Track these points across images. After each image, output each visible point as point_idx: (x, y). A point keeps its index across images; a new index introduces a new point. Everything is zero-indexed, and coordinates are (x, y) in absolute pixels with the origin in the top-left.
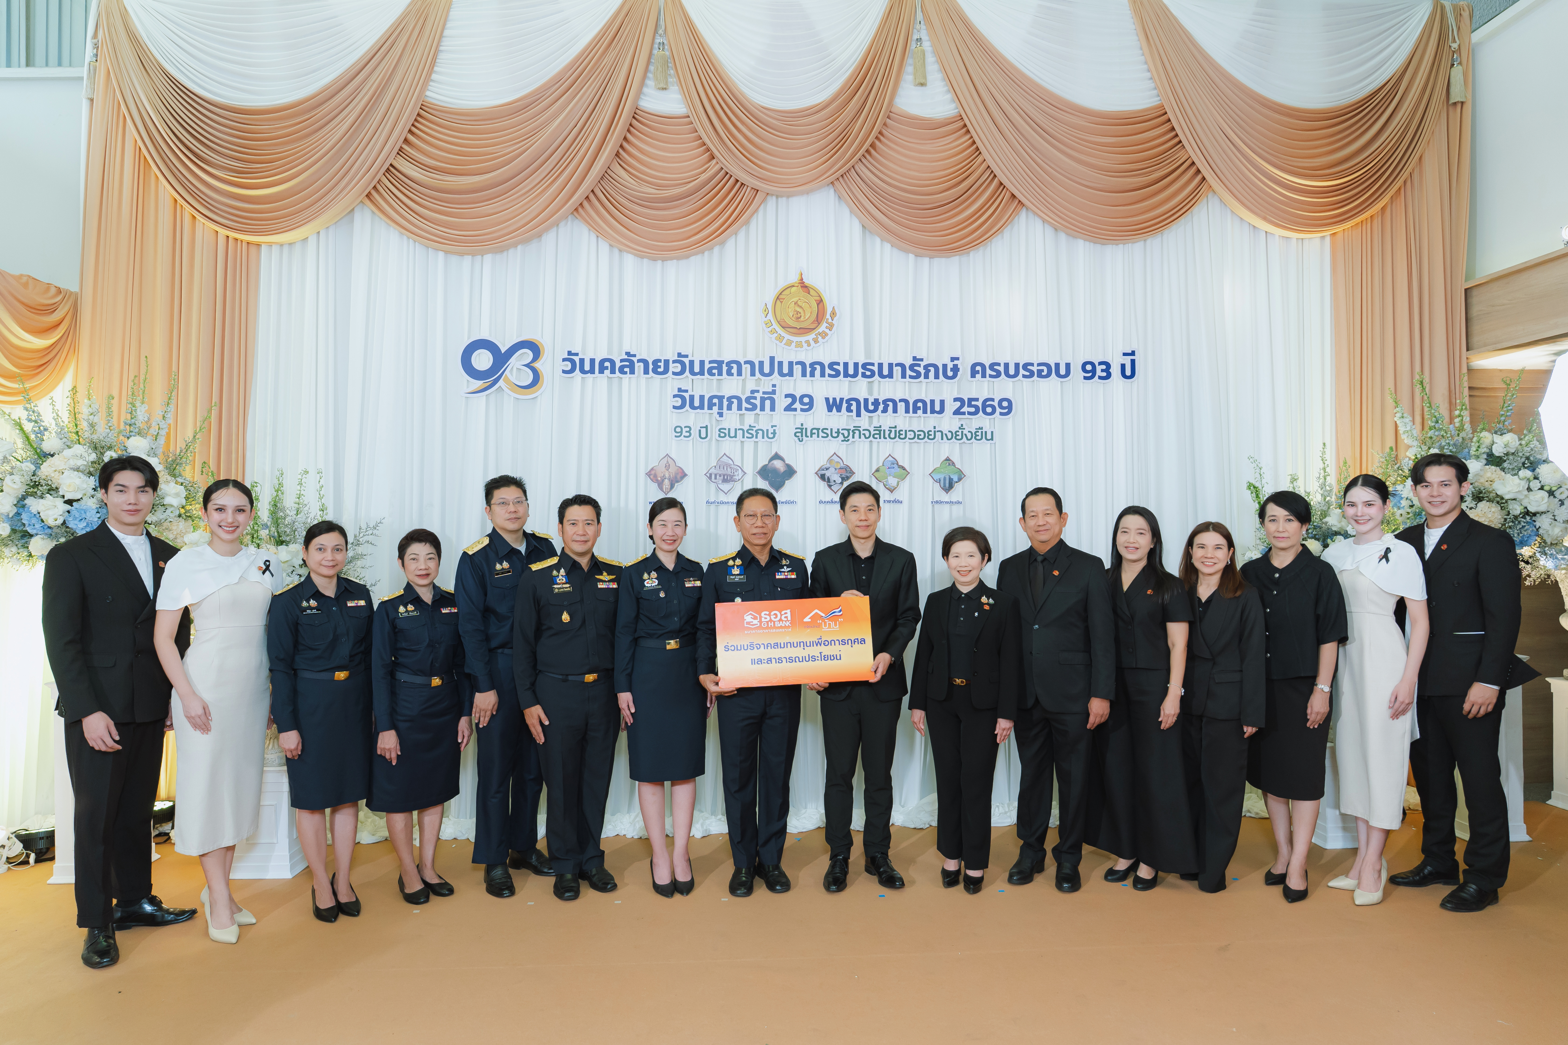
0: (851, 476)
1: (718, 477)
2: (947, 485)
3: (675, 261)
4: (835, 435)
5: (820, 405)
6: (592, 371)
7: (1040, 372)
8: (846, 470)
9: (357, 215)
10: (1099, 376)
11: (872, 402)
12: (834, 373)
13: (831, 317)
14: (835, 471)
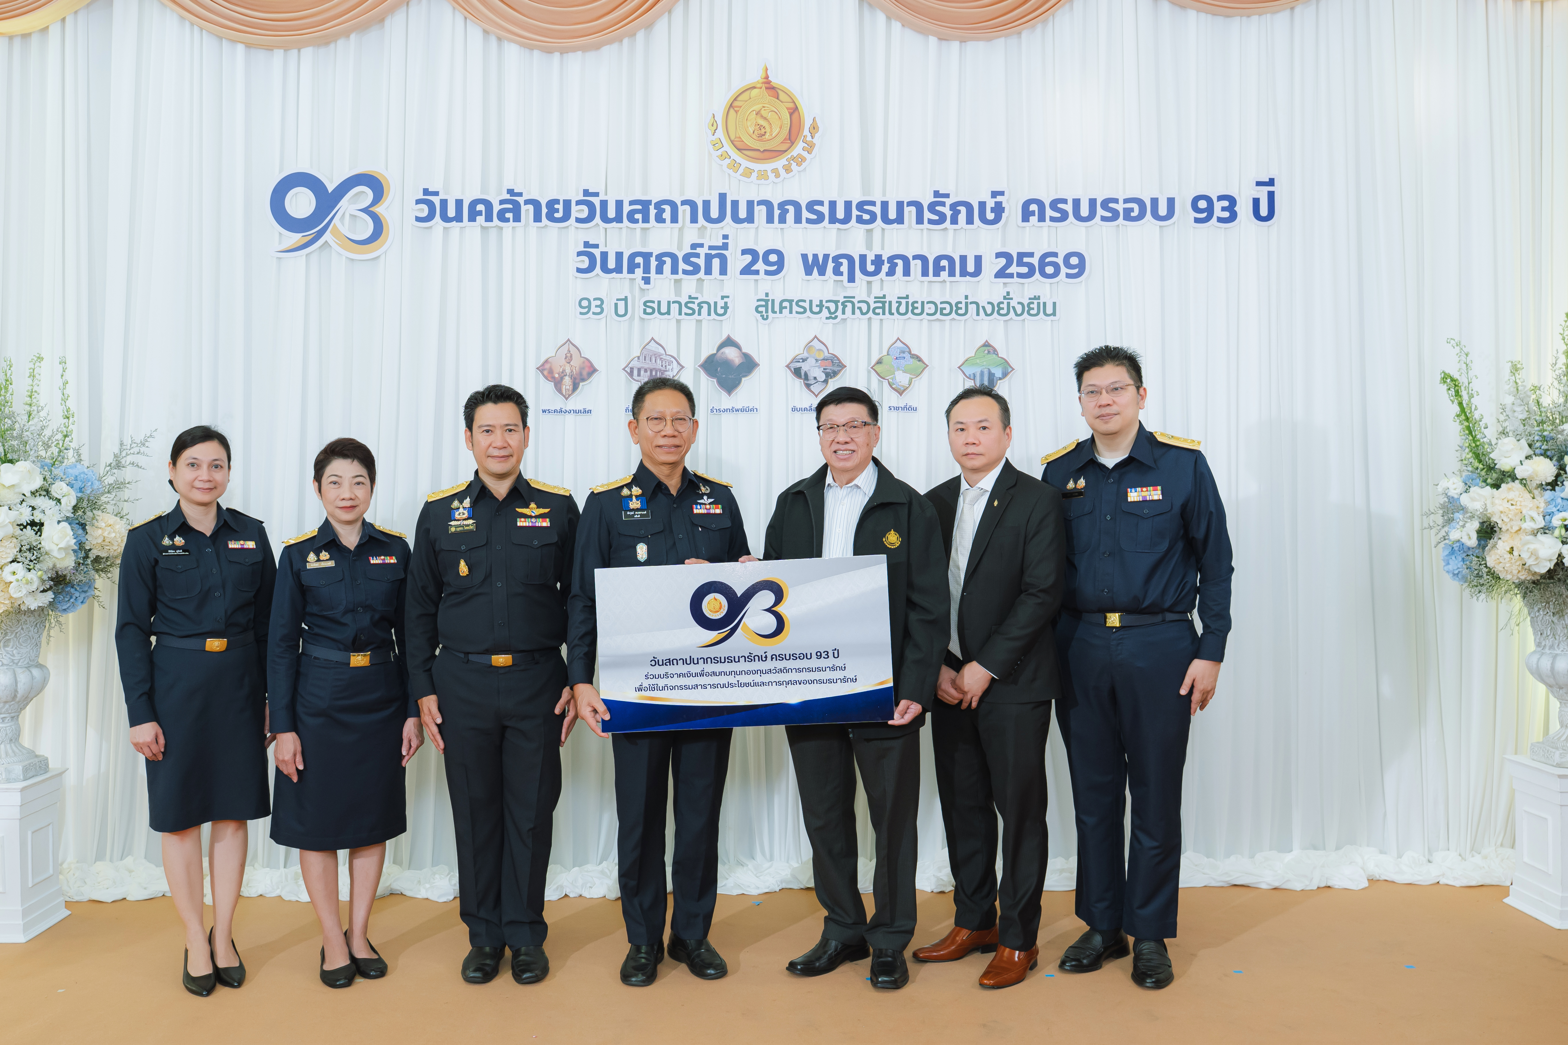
0: (840, 371)
1: (642, 372)
2: (986, 383)
3: (580, 53)
4: (816, 309)
5: (794, 266)
6: (458, 218)
7: (1128, 211)
8: (833, 362)
10: (1218, 217)
11: (871, 260)
12: (814, 217)
13: (811, 134)
14: (818, 364)
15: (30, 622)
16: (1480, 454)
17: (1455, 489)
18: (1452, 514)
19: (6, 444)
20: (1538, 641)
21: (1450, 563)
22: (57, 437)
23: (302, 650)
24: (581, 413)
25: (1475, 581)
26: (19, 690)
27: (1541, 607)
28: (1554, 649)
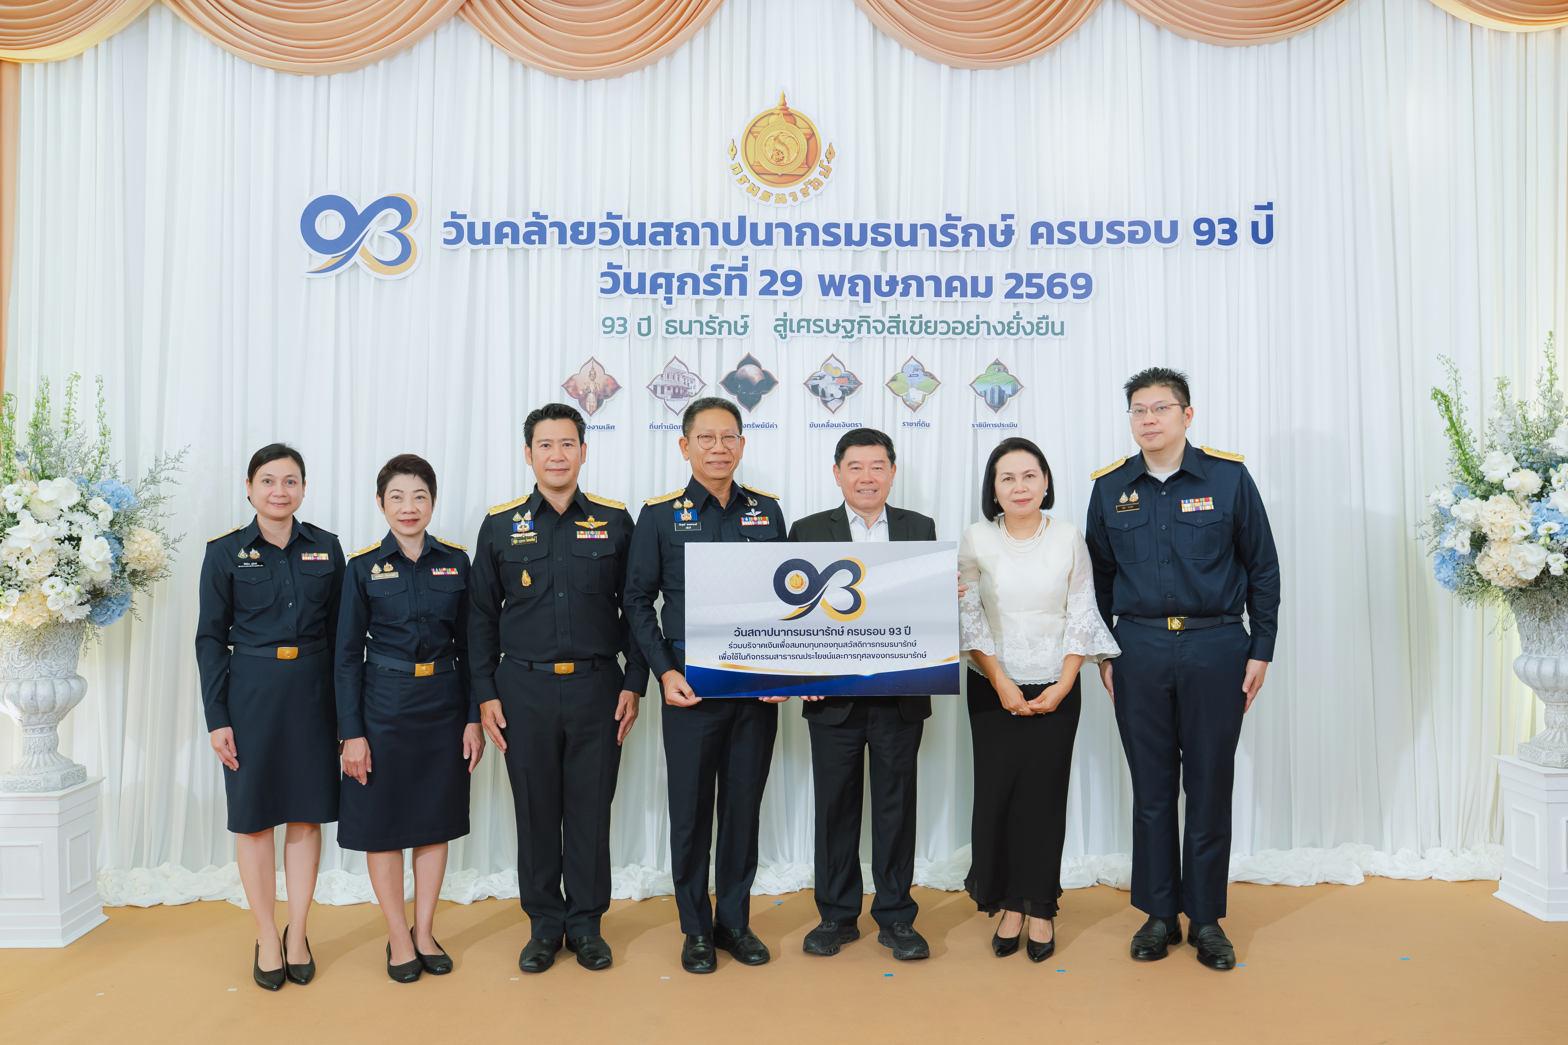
0: (856, 388)
1: (666, 390)
2: (996, 400)
3: (603, 80)
4: (832, 329)
5: (811, 285)
6: (486, 240)
7: (1133, 234)
8: (849, 380)
9: (153, 20)
10: (1219, 239)
11: (886, 281)
12: (831, 239)
13: (828, 159)
14: (835, 381)
15: (68, 635)
16: (1470, 467)
17: (1446, 501)
18: (1443, 524)
19: (44, 461)
20: (1525, 645)
21: (1441, 571)
22: (93, 454)
23: (367, 658)
24: (604, 429)
25: (1465, 588)
26: (57, 701)
27: (1527, 614)
28: (1540, 653)
